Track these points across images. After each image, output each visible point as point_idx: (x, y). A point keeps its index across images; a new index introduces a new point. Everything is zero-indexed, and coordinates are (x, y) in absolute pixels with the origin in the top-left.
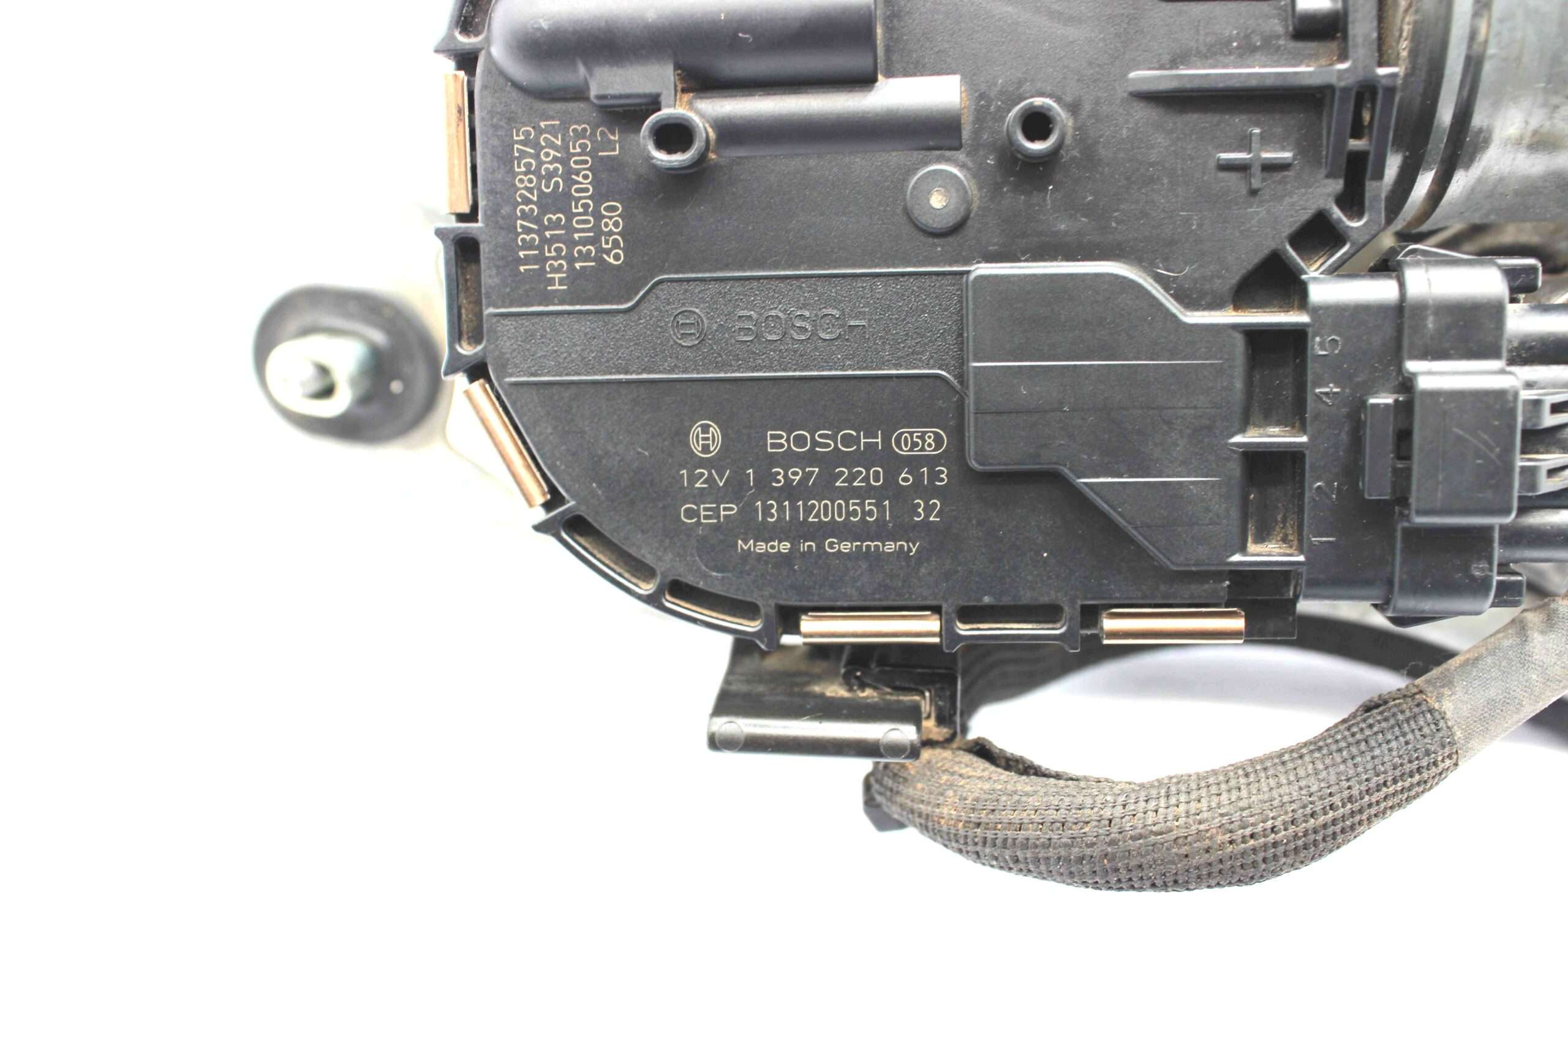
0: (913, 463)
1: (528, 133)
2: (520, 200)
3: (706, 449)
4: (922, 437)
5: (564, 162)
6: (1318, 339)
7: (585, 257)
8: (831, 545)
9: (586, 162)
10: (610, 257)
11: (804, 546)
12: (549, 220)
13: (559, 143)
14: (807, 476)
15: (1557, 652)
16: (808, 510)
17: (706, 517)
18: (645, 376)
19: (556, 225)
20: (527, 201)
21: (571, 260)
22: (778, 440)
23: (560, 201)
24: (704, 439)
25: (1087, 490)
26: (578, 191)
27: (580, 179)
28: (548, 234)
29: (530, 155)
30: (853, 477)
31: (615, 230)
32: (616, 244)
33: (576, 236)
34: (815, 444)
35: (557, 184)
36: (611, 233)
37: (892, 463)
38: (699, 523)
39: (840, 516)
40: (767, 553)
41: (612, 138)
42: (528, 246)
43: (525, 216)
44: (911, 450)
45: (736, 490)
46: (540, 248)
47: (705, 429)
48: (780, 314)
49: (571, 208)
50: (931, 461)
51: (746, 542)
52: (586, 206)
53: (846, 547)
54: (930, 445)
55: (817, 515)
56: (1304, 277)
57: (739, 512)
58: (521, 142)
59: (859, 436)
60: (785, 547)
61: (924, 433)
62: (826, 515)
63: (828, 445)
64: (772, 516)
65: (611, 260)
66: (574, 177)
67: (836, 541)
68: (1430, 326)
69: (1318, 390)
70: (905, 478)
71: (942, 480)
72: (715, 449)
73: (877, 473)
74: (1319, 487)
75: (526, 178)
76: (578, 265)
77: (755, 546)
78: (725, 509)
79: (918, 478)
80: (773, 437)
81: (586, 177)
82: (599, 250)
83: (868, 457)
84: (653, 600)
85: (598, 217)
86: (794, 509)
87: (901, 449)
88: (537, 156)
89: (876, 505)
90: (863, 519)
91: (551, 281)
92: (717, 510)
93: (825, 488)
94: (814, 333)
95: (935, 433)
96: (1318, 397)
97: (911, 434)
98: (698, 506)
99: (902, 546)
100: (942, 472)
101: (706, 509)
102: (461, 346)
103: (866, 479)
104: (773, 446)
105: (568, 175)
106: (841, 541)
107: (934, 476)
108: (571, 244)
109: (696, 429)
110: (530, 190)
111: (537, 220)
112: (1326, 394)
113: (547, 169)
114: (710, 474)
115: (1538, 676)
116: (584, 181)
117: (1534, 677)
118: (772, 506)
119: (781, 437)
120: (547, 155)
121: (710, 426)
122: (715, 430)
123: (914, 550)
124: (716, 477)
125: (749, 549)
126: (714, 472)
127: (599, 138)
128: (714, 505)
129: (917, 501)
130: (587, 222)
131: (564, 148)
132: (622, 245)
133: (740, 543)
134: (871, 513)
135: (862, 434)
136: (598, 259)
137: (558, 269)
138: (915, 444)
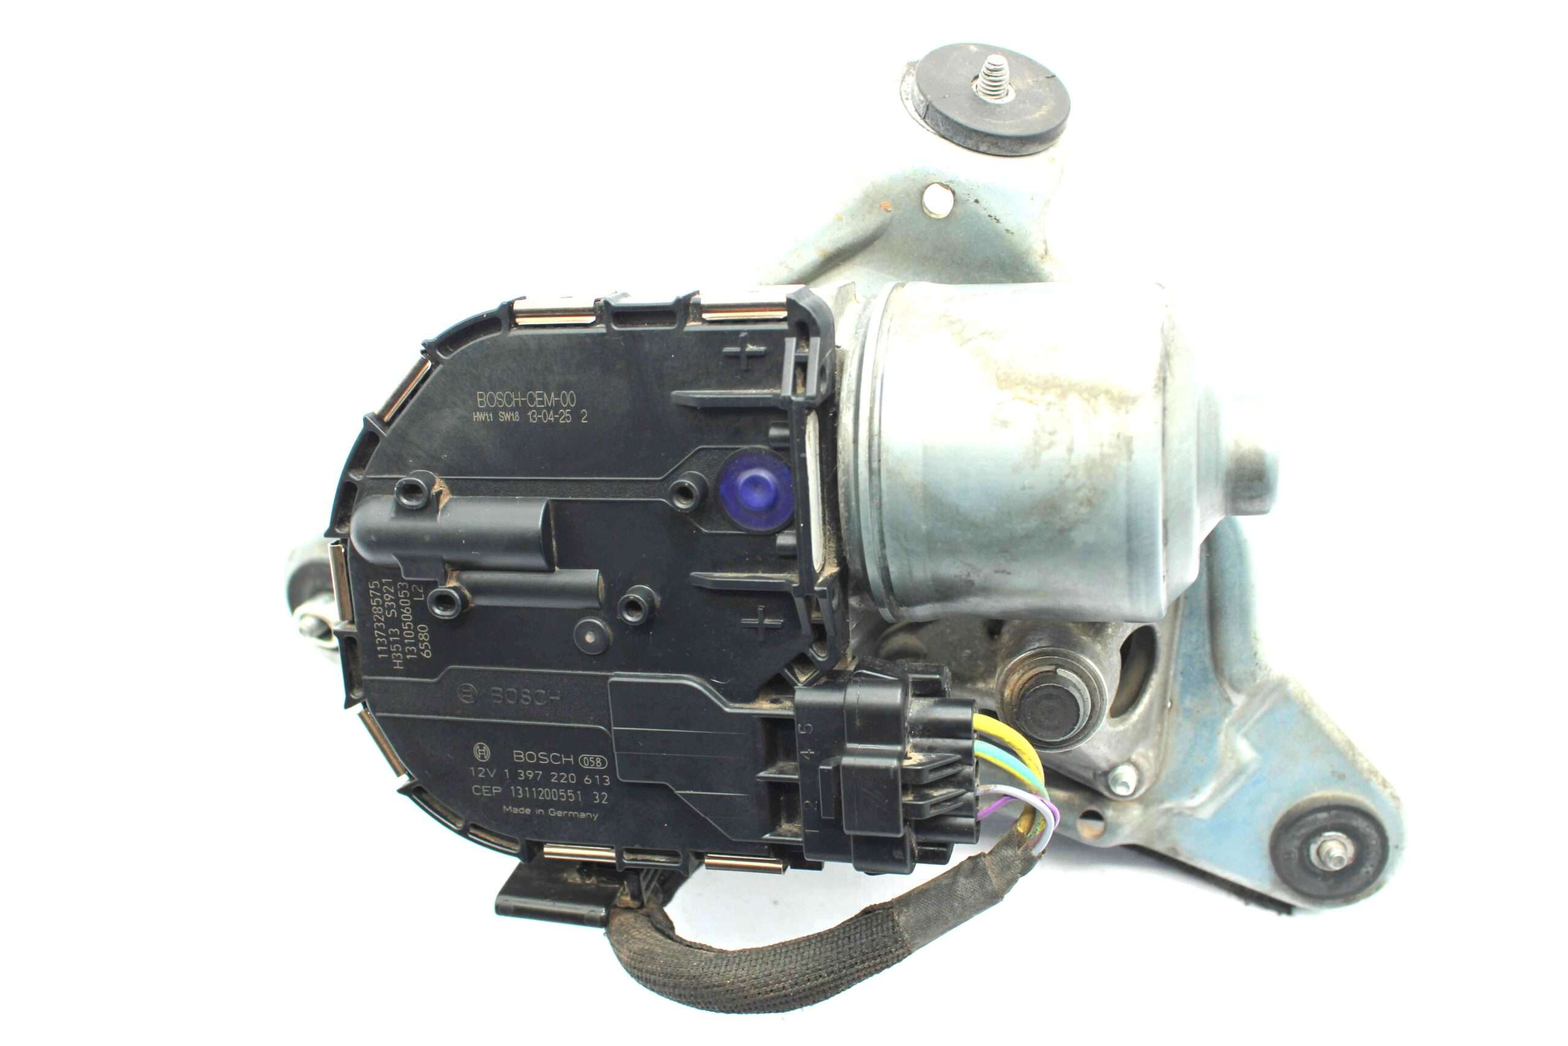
0: (591, 773)
1: (376, 585)
2: (375, 620)
3: (482, 757)
4: (594, 759)
5: (396, 600)
6: (799, 725)
7: (411, 652)
8: (552, 812)
9: (407, 603)
10: (424, 653)
11: (539, 811)
12: (391, 632)
13: (393, 591)
14: (536, 776)
15: (972, 890)
16: (539, 793)
17: (486, 793)
18: (448, 718)
19: (394, 635)
20: (379, 621)
21: (404, 654)
22: (520, 756)
23: (396, 622)
24: (482, 752)
25: (679, 795)
26: (405, 617)
27: (405, 611)
28: (391, 639)
29: (378, 596)
30: (560, 777)
31: (426, 640)
32: (426, 647)
33: (406, 641)
34: (538, 759)
35: (393, 612)
36: (423, 641)
37: (581, 773)
38: (482, 796)
39: (555, 797)
40: (519, 814)
41: (420, 591)
42: (381, 644)
43: (379, 629)
44: (589, 766)
45: (500, 780)
46: (388, 646)
47: (481, 747)
48: (515, 691)
49: (402, 626)
50: (600, 773)
51: (507, 807)
52: (409, 626)
53: (560, 814)
54: (599, 764)
55: (543, 796)
56: (796, 687)
57: (503, 790)
58: (372, 589)
59: (561, 756)
60: (528, 811)
62: (548, 796)
63: (546, 760)
64: (520, 794)
65: (425, 655)
66: (402, 610)
67: (554, 810)
68: (858, 724)
69: (802, 752)
70: (587, 780)
71: (607, 783)
72: (487, 757)
73: (572, 777)
74: (807, 803)
75: (377, 609)
76: (408, 657)
77: (512, 810)
78: (495, 789)
79: (594, 780)
80: (517, 754)
81: (408, 610)
82: (419, 650)
83: (567, 768)
84: (463, 833)
85: (417, 633)
86: (531, 792)
87: (584, 765)
88: (382, 597)
89: (573, 793)
90: (567, 800)
91: (395, 664)
92: (491, 789)
93: (546, 782)
94: (533, 702)
95: (601, 758)
96: (801, 755)
97: (589, 757)
98: (481, 786)
99: (589, 816)
100: (606, 779)
101: (485, 789)
102: (353, 694)
103: (567, 779)
104: (517, 758)
105: (399, 608)
106: (557, 810)
107: (603, 780)
108: (404, 645)
109: (477, 747)
110: (380, 615)
111: (385, 631)
112: (806, 754)
113: (387, 605)
114: (486, 771)
115: (959, 904)
116: (407, 613)
117: (956, 904)
118: (519, 789)
119: (520, 754)
120: (387, 597)
121: (483, 746)
122: (486, 748)
123: (596, 818)
124: (489, 772)
125: (509, 811)
126: (488, 769)
127: (413, 591)
128: (489, 787)
129: (595, 793)
130: (411, 634)
131: (395, 594)
132: (430, 648)
133: (504, 807)
134: (571, 797)
135: (563, 755)
136: (418, 654)
137: (398, 658)
138: (591, 763)
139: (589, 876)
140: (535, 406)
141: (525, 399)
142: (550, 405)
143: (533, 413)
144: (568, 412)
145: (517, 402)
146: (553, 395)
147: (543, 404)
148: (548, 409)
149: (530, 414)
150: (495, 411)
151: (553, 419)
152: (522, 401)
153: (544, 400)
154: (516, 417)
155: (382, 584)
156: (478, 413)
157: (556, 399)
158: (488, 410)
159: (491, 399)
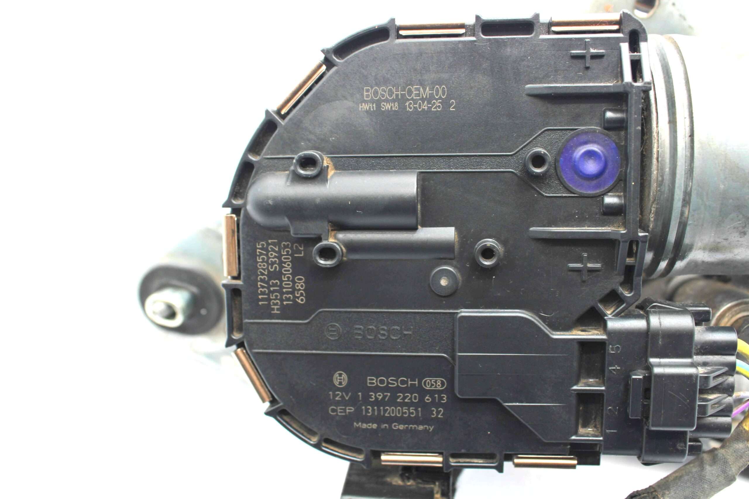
0: (432, 393)
1: (263, 245)
2: (259, 273)
3: (340, 383)
4: (436, 382)
5: (279, 258)
6: (611, 346)
7: (288, 299)
8: (395, 426)
9: (288, 259)
10: (299, 300)
11: (384, 426)
12: (273, 283)
13: (277, 249)
14: (385, 397)
15: (717, 475)
16: (385, 411)
17: (341, 412)
18: (314, 352)
19: (275, 285)
20: (263, 274)
21: (282, 300)
22: (373, 381)
23: (278, 275)
24: (340, 379)
25: (507, 408)
26: (285, 271)
27: (286, 266)
28: (272, 289)
29: (264, 254)
30: (405, 398)
31: (301, 289)
32: (302, 295)
33: (284, 290)
34: (388, 383)
35: (276, 267)
36: (299, 290)
37: (422, 392)
38: (337, 415)
39: (399, 414)
40: (367, 429)
41: (300, 249)
42: (263, 293)
43: (262, 281)
44: (431, 387)
45: (353, 401)
46: (268, 295)
47: (340, 375)
48: (374, 327)
49: (282, 278)
50: (440, 392)
51: (358, 423)
52: (288, 278)
53: (401, 427)
54: (439, 385)
55: (389, 413)
56: (606, 318)
57: (355, 410)
58: (259, 249)
59: (408, 380)
60: (375, 426)
61: (436, 380)
62: (393, 413)
63: (394, 384)
64: (369, 413)
65: (300, 301)
66: (283, 265)
67: (396, 424)
68: (660, 343)
69: (610, 368)
70: (428, 399)
71: (444, 400)
72: (344, 384)
73: (415, 396)
74: (610, 409)
75: (262, 264)
76: (285, 303)
77: (362, 425)
78: (349, 409)
79: (434, 399)
80: (370, 379)
81: (288, 265)
82: (295, 297)
83: (412, 389)
84: (317, 446)
85: (294, 282)
86: (379, 410)
87: (426, 387)
88: (267, 255)
89: (415, 410)
90: (409, 416)
91: (273, 309)
92: (345, 410)
93: (393, 402)
94: (389, 336)
95: (441, 380)
96: (610, 371)
97: (431, 380)
98: (336, 407)
99: (426, 428)
100: (444, 397)
101: (341, 409)
102: (234, 336)
103: (411, 399)
104: (370, 383)
105: (281, 263)
106: (400, 424)
107: (441, 398)
108: (282, 293)
109: (336, 375)
110: (264, 270)
111: (267, 283)
112: (614, 370)
113: (272, 261)
114: (342, 394)
115: (708, 486)
116: (288, 267)
117: (706, 486)
118: (369, 409)
119: (373, 380)
120: (272, 254)
121: (342, 374)
122: (344, 376)
123: (431, 429)
124: (345, 396)
125: (359, 427)
126: (344, 394)
127: (295, 249)
128: (344, 408)
129: (433, 409)
130: (289, 284)
131: (279, 252)
132: (304, 295)
133: (355, 424)
134: (412, 413)
135: (409, 380)
136: (294, 301)
137: (276, 304)
138: (432, 385)
139: (408, 479)
140: (413, 98)
141: (404, 92)
142: (424, 97)
143: (411, 104)
144: (439, 103)
145: (397, 95)
146: (428, 89)
147: (419, 96)
148: (423, 100)
149: (407, 104)
150: (378, 103)
151: (426, 108)
152: (401, 94)
153: (420, 93)
154: (395, 107)
155: (268, 244)
156: (363, 104)
157: (430, 92)
158: (372, 101)
159: (376, 93)
